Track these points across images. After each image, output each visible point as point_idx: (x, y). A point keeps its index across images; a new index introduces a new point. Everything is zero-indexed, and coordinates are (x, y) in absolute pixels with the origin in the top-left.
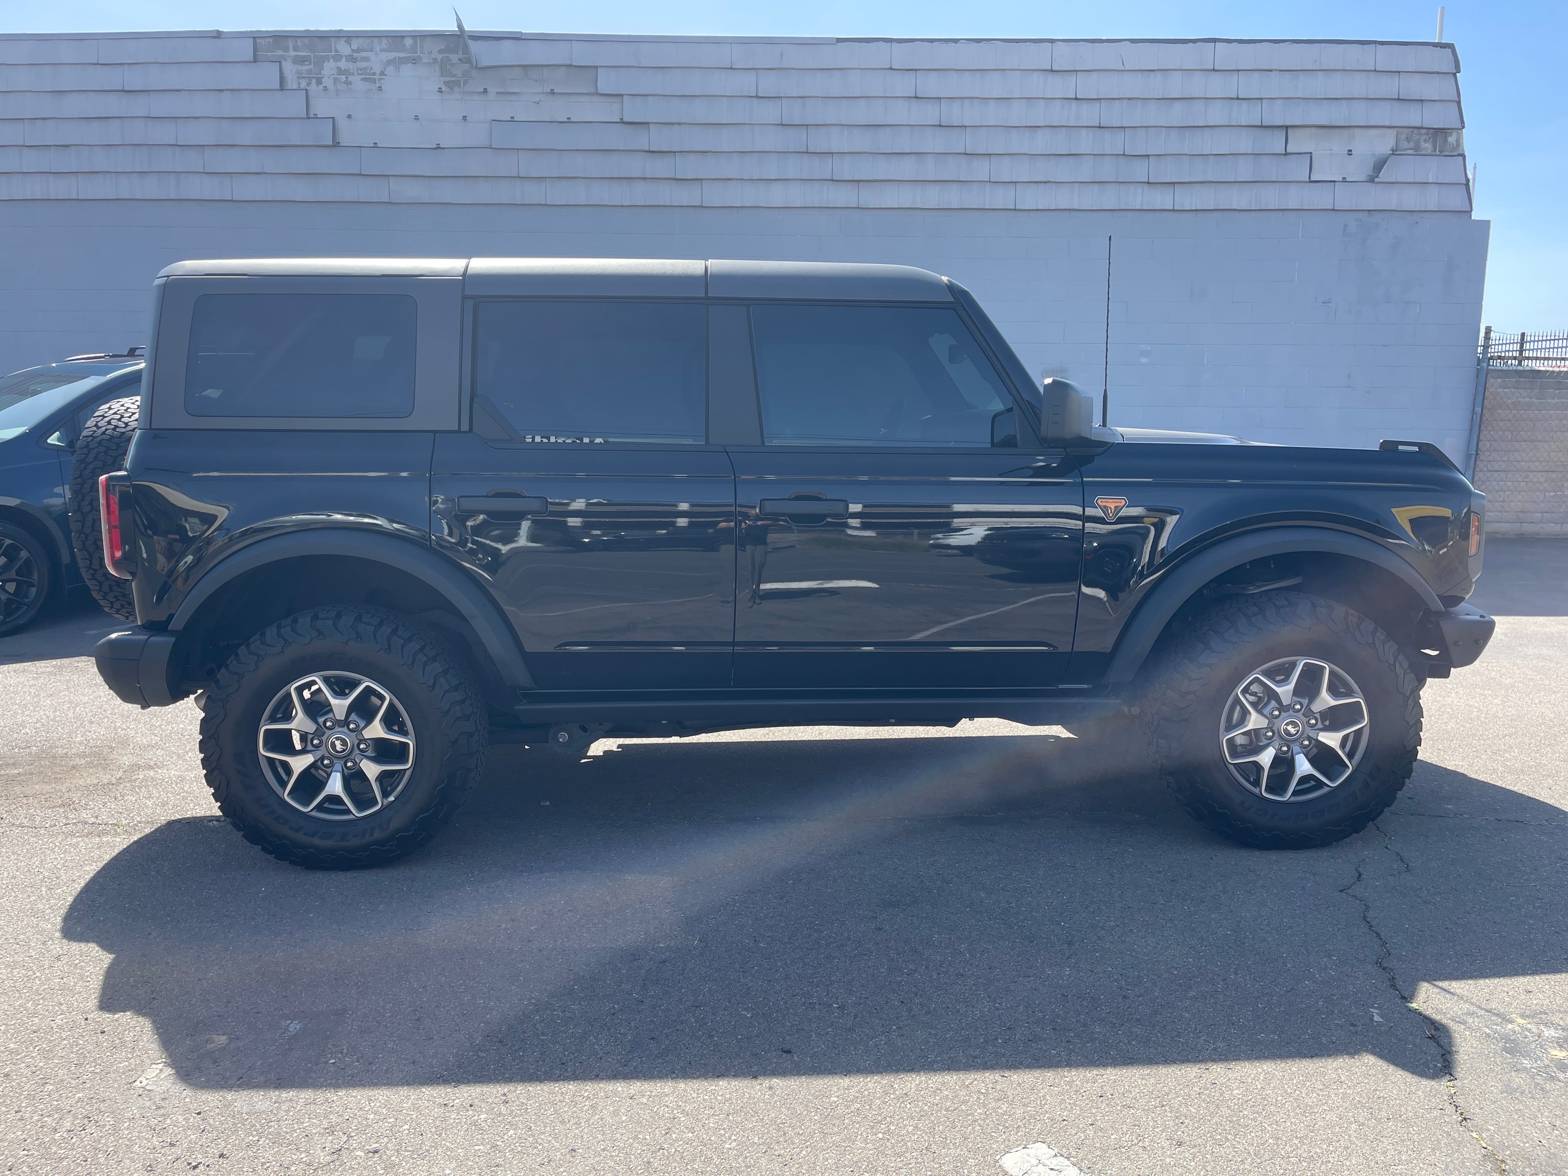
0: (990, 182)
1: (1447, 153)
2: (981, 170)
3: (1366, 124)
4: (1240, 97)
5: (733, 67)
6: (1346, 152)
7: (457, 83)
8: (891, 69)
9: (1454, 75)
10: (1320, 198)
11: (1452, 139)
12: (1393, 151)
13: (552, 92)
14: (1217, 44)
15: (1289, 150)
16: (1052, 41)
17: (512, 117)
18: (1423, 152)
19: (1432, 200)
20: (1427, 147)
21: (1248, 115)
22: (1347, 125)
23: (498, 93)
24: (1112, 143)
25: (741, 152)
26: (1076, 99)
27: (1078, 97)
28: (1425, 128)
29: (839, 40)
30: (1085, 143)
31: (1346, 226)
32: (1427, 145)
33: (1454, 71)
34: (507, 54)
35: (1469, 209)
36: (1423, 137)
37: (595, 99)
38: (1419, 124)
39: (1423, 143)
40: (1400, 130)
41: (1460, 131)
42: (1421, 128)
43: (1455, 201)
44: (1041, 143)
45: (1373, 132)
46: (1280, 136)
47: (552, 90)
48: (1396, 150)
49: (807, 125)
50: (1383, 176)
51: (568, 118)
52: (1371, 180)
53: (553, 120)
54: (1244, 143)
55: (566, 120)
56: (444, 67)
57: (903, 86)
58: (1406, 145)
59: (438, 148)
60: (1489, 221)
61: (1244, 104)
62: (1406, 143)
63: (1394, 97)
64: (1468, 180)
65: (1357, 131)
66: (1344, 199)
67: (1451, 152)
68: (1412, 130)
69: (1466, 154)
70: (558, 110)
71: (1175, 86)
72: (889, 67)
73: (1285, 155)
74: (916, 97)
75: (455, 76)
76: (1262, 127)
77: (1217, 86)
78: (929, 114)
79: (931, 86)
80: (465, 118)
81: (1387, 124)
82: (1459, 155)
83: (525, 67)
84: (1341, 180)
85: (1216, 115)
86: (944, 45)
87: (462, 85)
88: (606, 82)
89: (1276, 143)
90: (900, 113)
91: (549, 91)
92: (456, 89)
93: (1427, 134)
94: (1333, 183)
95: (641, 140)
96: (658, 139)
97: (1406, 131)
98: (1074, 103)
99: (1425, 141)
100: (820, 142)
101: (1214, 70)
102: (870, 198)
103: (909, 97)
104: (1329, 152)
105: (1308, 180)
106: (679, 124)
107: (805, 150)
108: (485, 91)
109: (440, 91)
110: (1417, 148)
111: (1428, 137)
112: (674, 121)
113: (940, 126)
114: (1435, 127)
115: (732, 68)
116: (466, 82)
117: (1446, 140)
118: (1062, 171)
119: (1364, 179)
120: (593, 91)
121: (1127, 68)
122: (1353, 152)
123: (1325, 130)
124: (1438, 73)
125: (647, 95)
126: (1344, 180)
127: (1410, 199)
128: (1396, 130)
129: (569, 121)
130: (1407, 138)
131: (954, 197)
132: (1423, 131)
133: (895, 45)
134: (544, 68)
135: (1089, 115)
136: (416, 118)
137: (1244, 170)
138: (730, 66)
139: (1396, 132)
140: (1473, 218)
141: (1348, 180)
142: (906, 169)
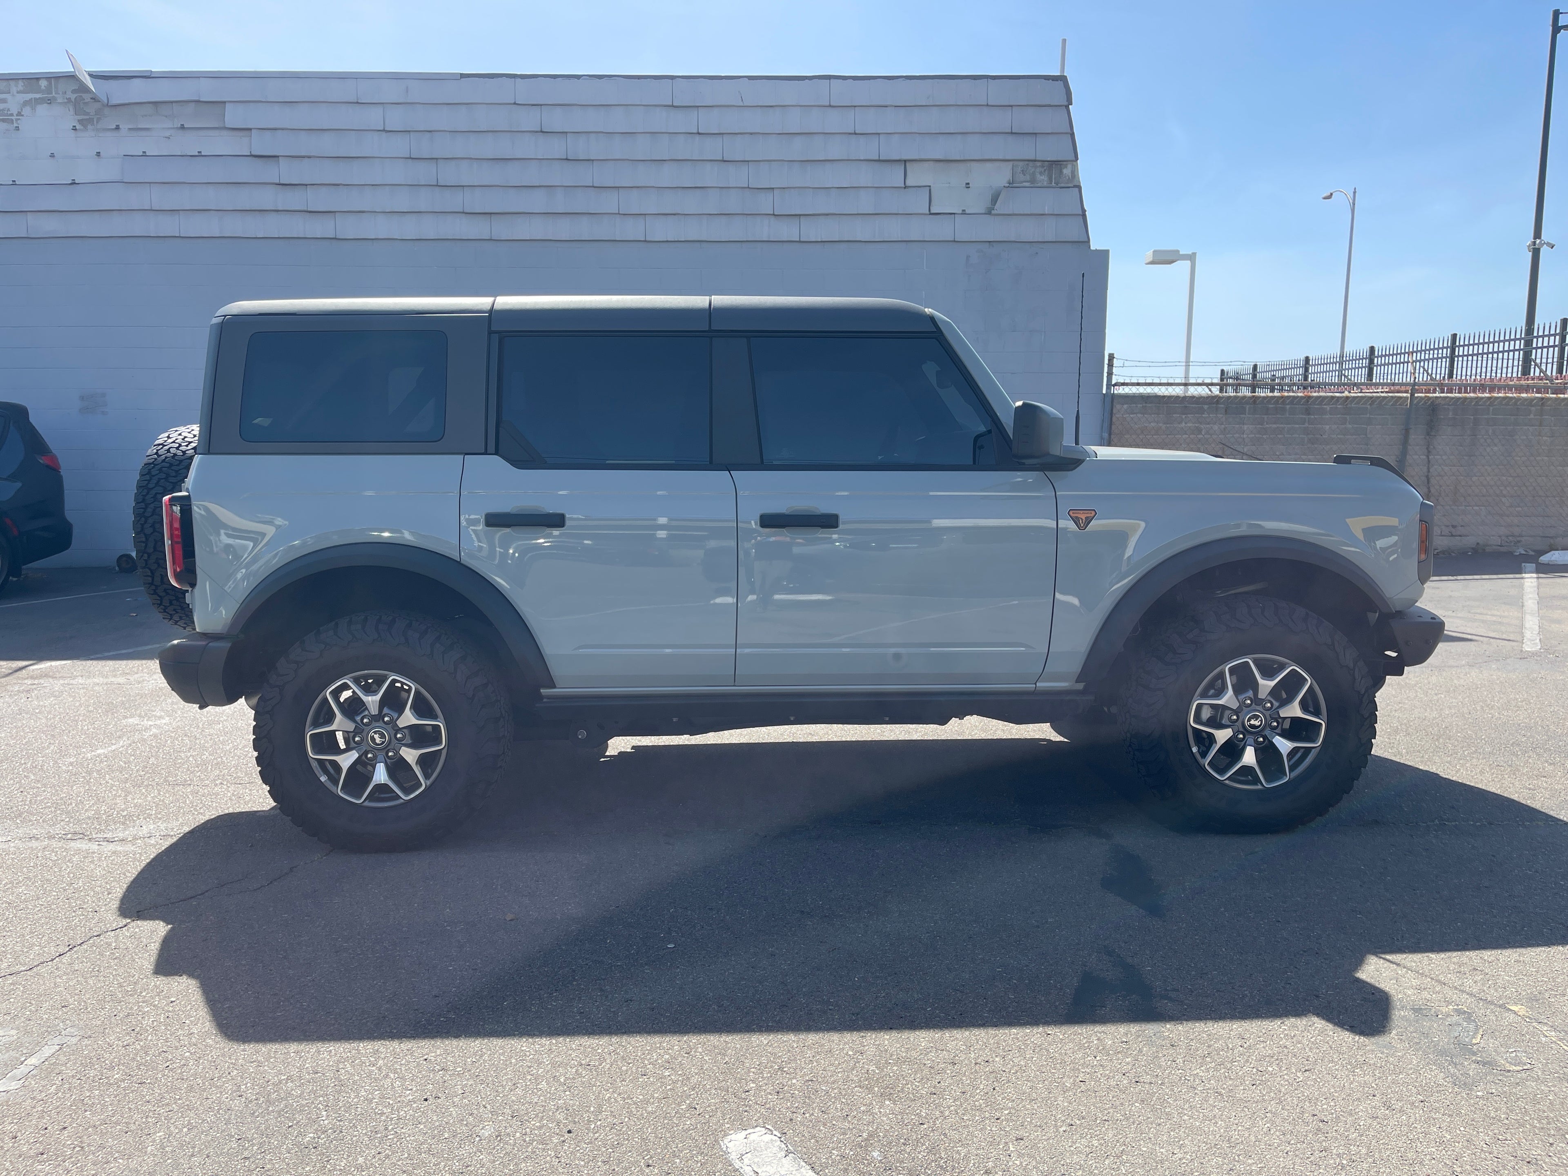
0: (619, 214)
1: (1062, 185)
2: (609, 203)
3: (981, 158)
4: (857, 132)
5: (359, 101)
6: (964, 185)
7: (90, 121)
8: (515, 103)
9: (1067, 107)
10: (942, 230)
11: (1067, 171)
12: (1009, 183)
13: (182, 127)
14: (832, 80)
15: (909, 183)
16: (672, 78)
17: (144, 152)
18: (1039, 185)
19: (1049, 231)
20: (1043, 179)
21: (867, 149)
22: (962, 158)
23: (130, 129)
24: (738, 177)
25: (373, 185)
26: (699, 133)
27: (700, 131)
28: (1039, 161)
29: (463, 76)
30: (710, 176)
31: (968, 257)
32: (1042, 177)
33: (1066, 103)
34: (137, 92)
35: (1087, 240)
36: (1038, 170)
37: (225, 133)
38: (1033, 158)
39: (1039, 176)
40: (1016, 163)
41: (1074, 163)
42: (1035, 161)
43: (1072, 232)
44: (667, 176)
45: (989, 165)
46: (899, 170)
47: (183, 125)
48: (1013, 183)
49: (437, 159)
50: (999, 208)
51: (199, 152)
52: (989, 212)
53: (185, 154)
54: (865, 176)
55: (197, 154)
56: (77, 106)
57: (529, 120)
58: (1021, 177)
59: (73, 183)
60: (1107, 251)
61: (862, 139)
62: (1021, 175)
63: (1007, 131)
64: (1084, 211)
65: (974, 164)
66: (965, 230)
67: (1067, 183)
68: (1027, 163)
69: (1082, 185)
70: (190, 144)
71: (794, 122)
72: (513, 102)
73: (905, 188)
74: (542, 132)
75: (88, 114)
76: (879, 161)
77: (835, 122)
78: (556, 148)
79: (556, 120)
80: (98, 154)
81: (1001, 158)
82: (1075, 186)
83: (155, 103)
84: (961, 212)
85: (835, 150)
86: (567, 81)
87: (95, 122)
88: (233, 117)
89: (895, 176)
90: (527, 147)
91: (179, 126)
92: (89, 127)
93: (1043, 167)
94: (953, 215)
95: (270, 173)
96: (287, 172)
97: (1021, 163)
98: (697, 137)
99: (1041, 173)
100: (449, 174)
101: (830, 106)
102: (502, 230)
103: (537, 132)
104: (948, 185)
105: (928, 212)
106: (309, 157)
107: (436, 184)
108: (117, 128)
109: (74, 129)
110: (1033, 180)
111: (1043, 170)
112: (303, 154)
113: (567, 159)
114: (1049, 159)
115: (357, 103)
116: (98, 120)
117: (1061, 172)
118: (691, 203)
119: (983, 212)
120: (222, 126)
121: (745, 105)
122: (970, 185)
123: (941, 164)
124: (1050, 106)
125: (276, 129)
126: (964, 213)
127: (1028, 231)
128: (1011, 163)
129: (200, 155)
130: (1023, 171)
131: (584, 229)
132: (1039, 164)
133: (519, 80)
134: (174, 104)
135: (712, 149)
136: (52, 156)
137: (865, 203)
138: (356, 101)
139: (1010, 167)
140: (1092, 248)
141: (967, 212)
142: (537, 202)
